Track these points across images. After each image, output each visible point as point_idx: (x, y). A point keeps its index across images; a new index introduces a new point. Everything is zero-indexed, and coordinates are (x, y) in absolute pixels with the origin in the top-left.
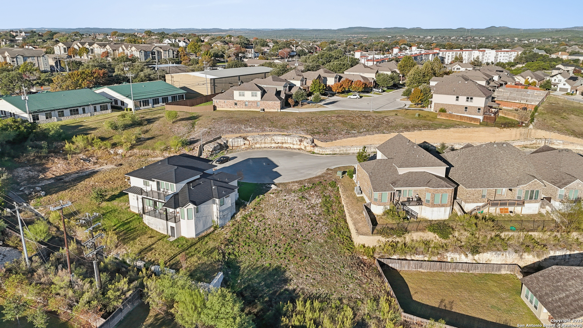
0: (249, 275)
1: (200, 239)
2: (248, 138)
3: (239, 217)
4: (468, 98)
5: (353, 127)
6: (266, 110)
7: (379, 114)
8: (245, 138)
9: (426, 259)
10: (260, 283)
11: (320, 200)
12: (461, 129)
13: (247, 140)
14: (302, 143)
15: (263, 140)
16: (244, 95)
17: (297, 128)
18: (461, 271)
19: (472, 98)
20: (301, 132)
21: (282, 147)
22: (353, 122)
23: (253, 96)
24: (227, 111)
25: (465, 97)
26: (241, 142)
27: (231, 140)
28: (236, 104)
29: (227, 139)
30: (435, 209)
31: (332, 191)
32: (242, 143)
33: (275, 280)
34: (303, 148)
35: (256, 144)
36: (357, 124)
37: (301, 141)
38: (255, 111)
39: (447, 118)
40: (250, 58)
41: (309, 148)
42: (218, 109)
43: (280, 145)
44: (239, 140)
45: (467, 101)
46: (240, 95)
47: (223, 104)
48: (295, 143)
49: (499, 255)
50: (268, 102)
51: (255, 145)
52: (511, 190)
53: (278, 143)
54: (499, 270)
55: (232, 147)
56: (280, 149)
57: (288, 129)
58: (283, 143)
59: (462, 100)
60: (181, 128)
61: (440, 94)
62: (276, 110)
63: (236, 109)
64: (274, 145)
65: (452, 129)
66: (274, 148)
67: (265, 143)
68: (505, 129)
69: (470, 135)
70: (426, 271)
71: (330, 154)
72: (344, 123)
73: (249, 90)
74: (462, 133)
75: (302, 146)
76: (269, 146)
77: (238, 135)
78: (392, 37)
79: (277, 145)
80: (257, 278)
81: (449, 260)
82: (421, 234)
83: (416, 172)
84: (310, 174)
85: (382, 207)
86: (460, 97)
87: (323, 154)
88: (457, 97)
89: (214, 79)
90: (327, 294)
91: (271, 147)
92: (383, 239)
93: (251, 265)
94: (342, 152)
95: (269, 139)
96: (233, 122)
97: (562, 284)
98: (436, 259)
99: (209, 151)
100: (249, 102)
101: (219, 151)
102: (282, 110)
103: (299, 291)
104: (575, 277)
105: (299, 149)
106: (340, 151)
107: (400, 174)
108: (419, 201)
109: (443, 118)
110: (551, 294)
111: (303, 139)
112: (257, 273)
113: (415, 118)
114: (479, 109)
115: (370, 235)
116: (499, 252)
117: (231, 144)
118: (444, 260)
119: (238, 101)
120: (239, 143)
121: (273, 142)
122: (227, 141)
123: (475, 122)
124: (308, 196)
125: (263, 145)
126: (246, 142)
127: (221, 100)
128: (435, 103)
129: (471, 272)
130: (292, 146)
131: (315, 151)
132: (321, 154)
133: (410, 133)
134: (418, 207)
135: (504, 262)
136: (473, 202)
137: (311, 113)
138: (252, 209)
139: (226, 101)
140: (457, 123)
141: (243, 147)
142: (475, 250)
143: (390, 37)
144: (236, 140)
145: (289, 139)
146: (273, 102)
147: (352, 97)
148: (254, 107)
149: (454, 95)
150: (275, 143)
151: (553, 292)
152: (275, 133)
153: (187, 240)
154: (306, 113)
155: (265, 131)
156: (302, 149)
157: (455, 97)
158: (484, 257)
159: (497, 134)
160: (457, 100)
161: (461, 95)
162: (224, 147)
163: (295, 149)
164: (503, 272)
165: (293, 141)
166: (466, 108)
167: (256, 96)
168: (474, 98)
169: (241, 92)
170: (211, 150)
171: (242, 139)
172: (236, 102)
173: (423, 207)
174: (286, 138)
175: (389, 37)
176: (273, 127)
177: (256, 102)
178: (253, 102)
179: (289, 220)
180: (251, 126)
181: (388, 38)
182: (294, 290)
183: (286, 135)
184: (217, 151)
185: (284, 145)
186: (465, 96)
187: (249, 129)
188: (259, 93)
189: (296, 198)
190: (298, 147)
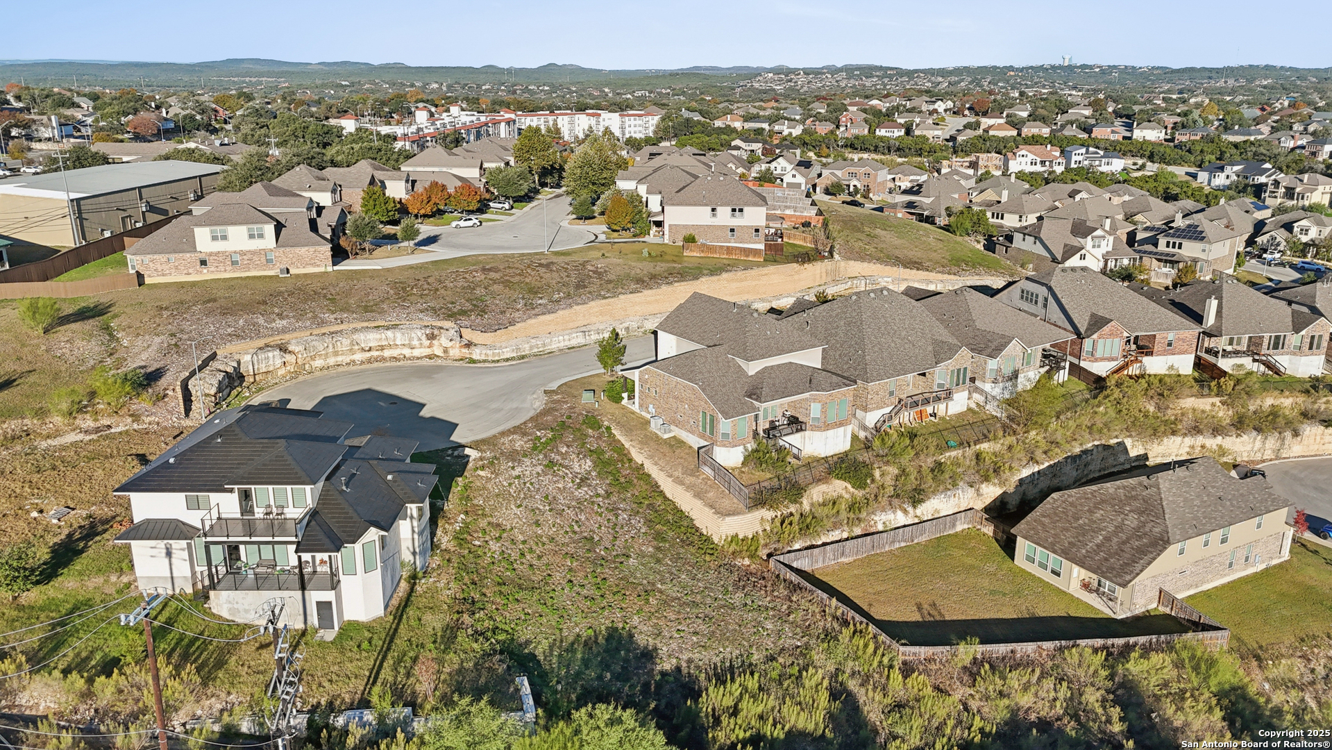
0: (568, 666)
1: (399, 612)
2: (291, 348)
4: (734, 210)
5: (534, 291)
6: (292, 271)
7: (568, 259)
8: (283, 349)
9: (845, 535)
10: (600, 678)
11: (589, 463)
12: (740, 273)
13: (290, 352)
14: (435, 342)
15: (331, 346)
16: (224, 238)
17: (404, 308)
18: (903, 544)
19: (741, 210)
20: (421, 316)
21: (383, 359)
22: (527, 280)
23: (251, 236)
24: (182, 285)
25: (729, 209)
26: (275, 358)
27: (247, 358)
28: (203, 263)
29: (237, 357)
30: (831, 433)
31: (599, 438)
32: (278, 362)
33: (626, 660)
34: (439, 352)
35: (313, 358)
36: (539, 285)
37: (432, 337)
38: (266, 277)
39: (702, 255)
41: (456, 352)
42: (148, 281)
43: (375, 353)
44: (270, 354)
45: (733, 215)
46: (214, 238)
47: (165, 267)
48: (415, 343)
49: (950, 497)
50: (297, 250)
51: (312, 363)
52: (924, 374)
53: (370, 349)
54: (954, 525)
55: (255, 375)
56: (380, 365)
57: (382, 312)
58: (382, 348)
59: (724, 213)
60: (79, 343)
61: (678, 205)
62: (322, 269)
63: (206, 275)
64: (359, 357)
65: (725, 275)
66: (362, 363)
67: (336, 354)
68: (806, 265)
69: (754, 283)
70: (850, 559)
71: (512, 359)
72: (507, 284)
73: (241, 224)
74: (742, 280)
75: (435, 348)
76: (347, 359)
77: (261, 343)
79: (368, 355)
80: (587, 667)
81: (880, 528)
82: (823, 487)
83: (778, 366)
85: (741, 448)
86: (719, 209)
87: (498, 361)
88: (713, 210)
89: (78, 200)
91: (354, 361)
92: (767, 514)
93: (554, 644)
94: (536, 350)
95: (346, 342)
96: (226, 312)
98: (858, 531)
99: (207, 395)
100: (242, 253)
101: (228, 390)
102: (336, 268)
103: (689, 667)
105: (430, 357)
106: (531, 348)
107: (750, 374)
108: (795, 423)
109: (695, 254)
110: (1079, 541)
111: (436, 332)
112: (579, 656)
113: (645, 259)
114: (757, 231)
115: (744, 513)
116: (949, 493)
117: (251, 367)
118: (873, 530)
119: (211, 254)
120: (271, 362)
121: (356, 347)
122: (239, 363)
123: (755, 256)
124: (558, 457)
125: (332, 361)
126: (288, 357)
127: (156, 256)
128: (670, 226)
129: (916, 541)
130: (407, 352)
131: (475, 357)
132: (493, 361)
134: (798, 435)
135: (956, 510)
136: (878, 408)
137: (411, 267)
138: (462, 516)
139: (172, 256)
140: (726, 262)
141: (281, 372)
142: (917, 497)
144: (262, 356)
145: (398, 337)
146: (312, 249)
147: (462, 223)
148: (257, 267)
149: (706, 205)
150: (363, 350)
152: (354, 325)
153: (368, 627)
154: (399, 268)
155: (323, 323)
156: (438, 356)
157: (709, 209)
158: (928, 508)
159: (796, 277)
160: (714, 215)
161: (721, 205)
162: (234, 379)
163: (418, 358)
164: (960, 527)
165: (411, 339)
166: (732, 230)
167: (261, 236)
168: (746, 209)
169: (218, 228)
170: (213, 391)
171: (277, 352)
172: (203, 256)
173: (807, 433)
174: (389, 333)
176: (341, 310)
177: (264, 252)
178: (253, 253)
180: (281, 316)
182: (678, 669)
183: (388, 328)
184: (225, 393)
185: (387, 353)
186: (728, 205)
187: (280, 323)
188: (269, 229)
190: (428, 352)
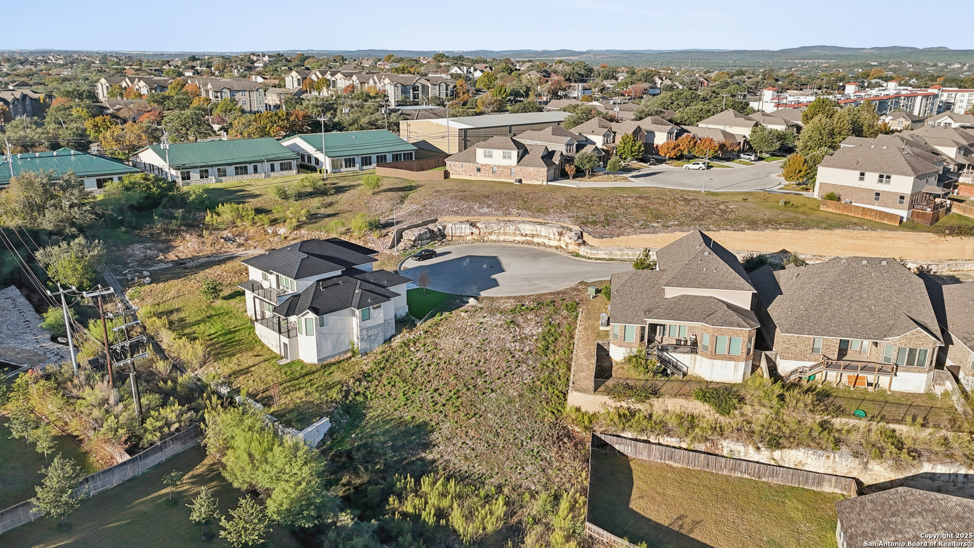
0: (373, 429)
1: (325, 366)
2: (478, 225)
3: (397, 341)
4: (881, 176)
5: (657, 217)
6: (524, 182)
7: (714, 198)
8: (473, 225)
9: (684, 445)
10: (386, 442)
11: (540, 330)
12: (856, 232)
13: (477, 227)
14: (562, 238)
15: (502, 229)
16: (491, 156)
17: (562, 213)
18: (746, 476)
19: (888, 177)
20: (566, 220)
21: (532, 243)
22: (662, 209)
23: (505, 157)
24: (463, 181)
25: (877, 175)
26: (466, 229)
27: (450, 225)
28: (479, 170)
29: (444, 224)
30: (718, 363)
31: (566, 318)
32: (468, 232)
33: (410, 442)
34: (563, 245)
35: (490, 234)
36: (667, 212)
37: (561, 234)
38: (503, 182)
39: (838, 212)
40: (575, 98)
41: (572, 247)
42: (451, 176)
43: (528, 238)
44: (463, 226)
45: (881, 181)
46: (485, 156)
47: (460, 170)
48: (552, 236)
49: (820, 456)
50: (528, 168)
51: (489, 236)
52: (876, 344)
53: (526, 235)
54: (820, 484)
55: (452, 236)
56: (527, 246)
57: (548, 213)
58: (533, 236)
59: (871, 181)
60: (383, 202)
61: (830, 166)
62: (540, 183)
63: (479, 177)
64: (519, 238)
65: (838, 231)
66: (519, 242)
67: (505, 234)
68: (949, 238)
69: (874, 243)
70: (680, 466)
71: (603, 259)
72: (643, 209)
73: (500, 148)
74: (858, 238)
75: (562, 242)
76: (511, 239)
77: (466, 218)
78: (880, 64)
79: (524, 238)
80: (383, 434)
81: (725, 453)
82: (681, 401)
83: (696, 297)
84: (547, 287)
85: (623, 349)
86: (867, 174)
87: (592, 258)
88: (862, 174)
89: (466, 130)
90: (483, 474)
91: (514, 241)
92: (612, 403)
93: (383, 415)
94: (626, 257)
95: (512, 228)
96: (464, 198)
97: (899, 520)
98: (702, 447)
99: (409, 240)
100: (499, 167)
101: (428, 241)
102: (549, 183)
103: (441, 464)
104: (926, 510)
105: (557, 248)
106: (622, 255)
107: (666, 296)
108: (694, 347)
109: (831, 210)
111: (564, 232)
112: (387, 427)
113: (778, 208)
114: (902, 198)
115: (590, 393)
116: (820, 452)
117: (450, 231)
118: (717, 452)
119: (483, 165)
120: (463, 231)
121: (518, 232)
122: (445, 227)
123: (890, 220)
124: (522, 320)
125: (502, 238)
126: (475, 230)
127: (457, 163)
128: (821, 183)
129: (764, 480)
130: (547, 241)
131: (581, 253)
132: (589, 258)
133: (756, 232)
134: (688, 356)
135: (830, 472)
136: (795, 359)
137: (596, 189)
138: (422, 332)
139: (464, 164)
140: (855, 220)
141: (469, 238)
142: (775, 443)
143: (876, 64)
144: (458, 226)
145: (543, 230)
146: (536, 169)
147: (691, 166)
148: (505, 176)
149: (856, 169)
150: (522, 235)
151: (877, 532)
152: (524, 219)
153: (303, 365)
154: (588, 189)
155: (510, 214)
156: (561, 247)
157: (858, 173)
158: (793, 457)
159: (932, 246)
160: (861, 179)
161: (869, 171)
162: (440, 236)
163: (551, 247)
164: (827, 488)
165: (549, 233)
166: (878, 194)
167: (510, 157)
168: (893, 177)
169: (487, 150)
170: (413, 239)
171: (468, 226)
172: (479, 166)
173: (698, 357)
174: (539, 227)
175: (872, 63)
176: (525, 209)
177: (510, 168)
178: (504, 167)
179: (475, 355)
180: (489, 206)
181: (871, 65)
182: (434, 461)
183: (540, 224)
184: (424, 242)
185: (536, 240)
186: (876, 171)
187: (486, 210)
188: (514, 154)
189: (500, 323)
190: (556, 243)
